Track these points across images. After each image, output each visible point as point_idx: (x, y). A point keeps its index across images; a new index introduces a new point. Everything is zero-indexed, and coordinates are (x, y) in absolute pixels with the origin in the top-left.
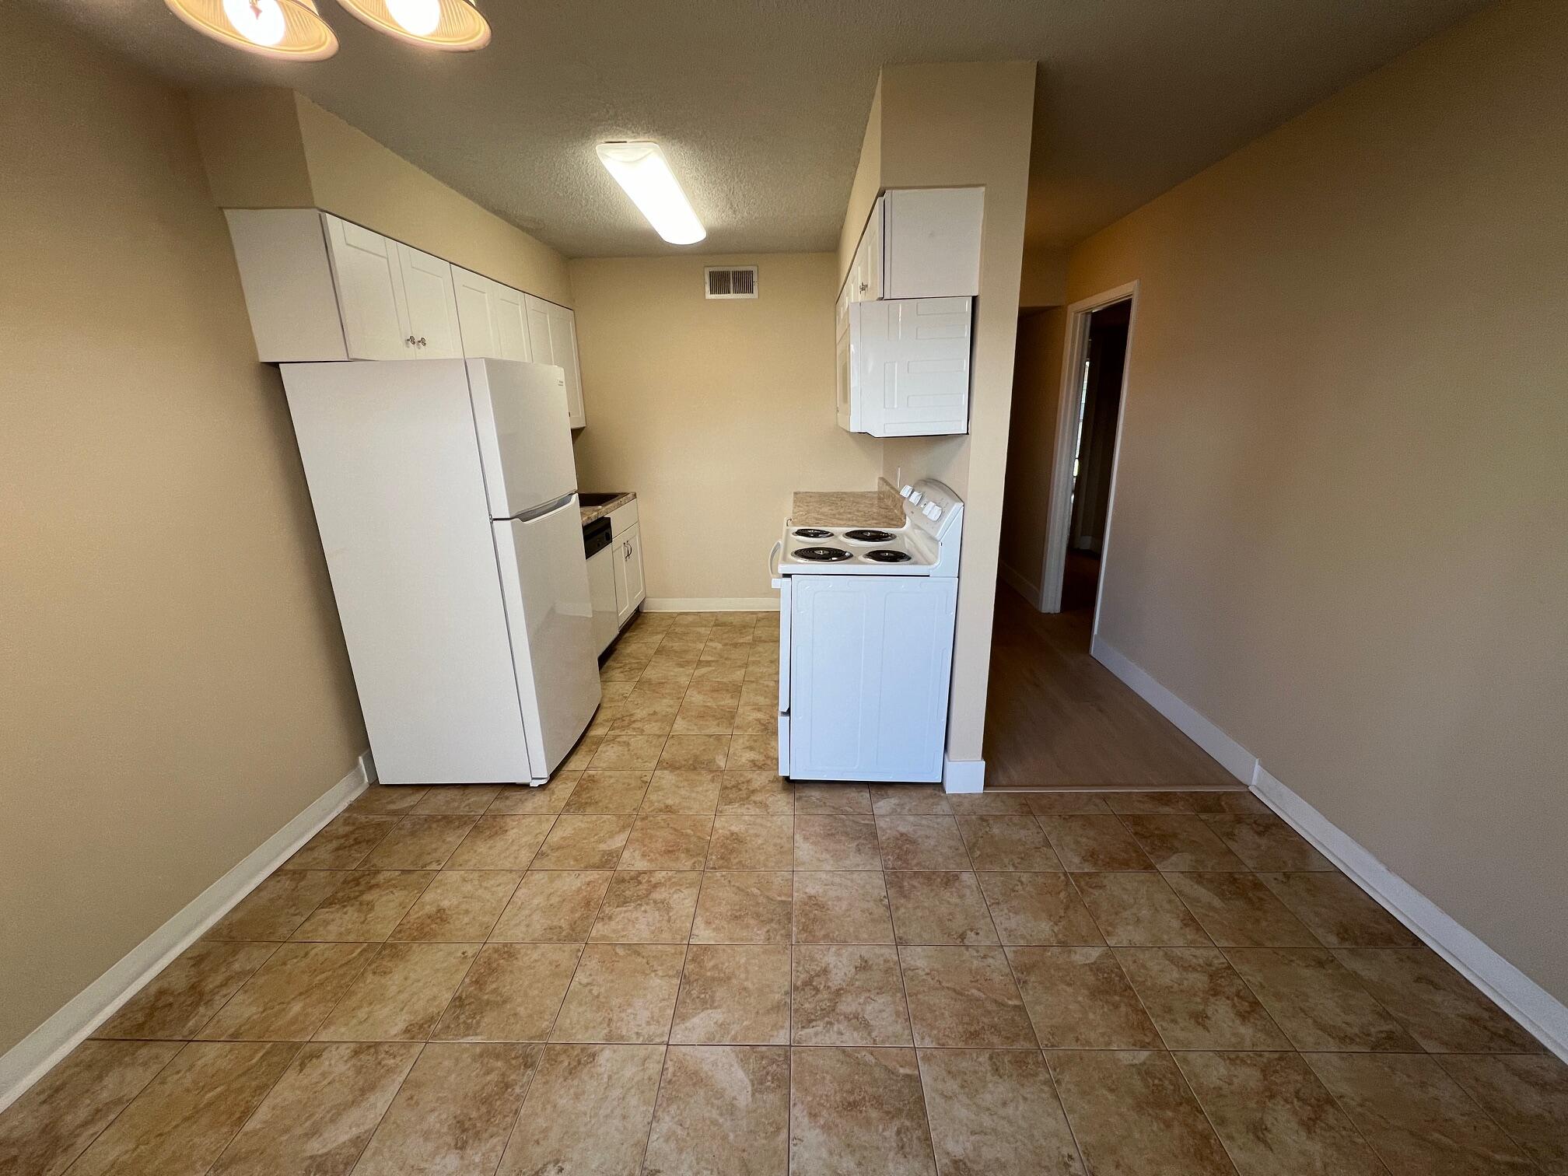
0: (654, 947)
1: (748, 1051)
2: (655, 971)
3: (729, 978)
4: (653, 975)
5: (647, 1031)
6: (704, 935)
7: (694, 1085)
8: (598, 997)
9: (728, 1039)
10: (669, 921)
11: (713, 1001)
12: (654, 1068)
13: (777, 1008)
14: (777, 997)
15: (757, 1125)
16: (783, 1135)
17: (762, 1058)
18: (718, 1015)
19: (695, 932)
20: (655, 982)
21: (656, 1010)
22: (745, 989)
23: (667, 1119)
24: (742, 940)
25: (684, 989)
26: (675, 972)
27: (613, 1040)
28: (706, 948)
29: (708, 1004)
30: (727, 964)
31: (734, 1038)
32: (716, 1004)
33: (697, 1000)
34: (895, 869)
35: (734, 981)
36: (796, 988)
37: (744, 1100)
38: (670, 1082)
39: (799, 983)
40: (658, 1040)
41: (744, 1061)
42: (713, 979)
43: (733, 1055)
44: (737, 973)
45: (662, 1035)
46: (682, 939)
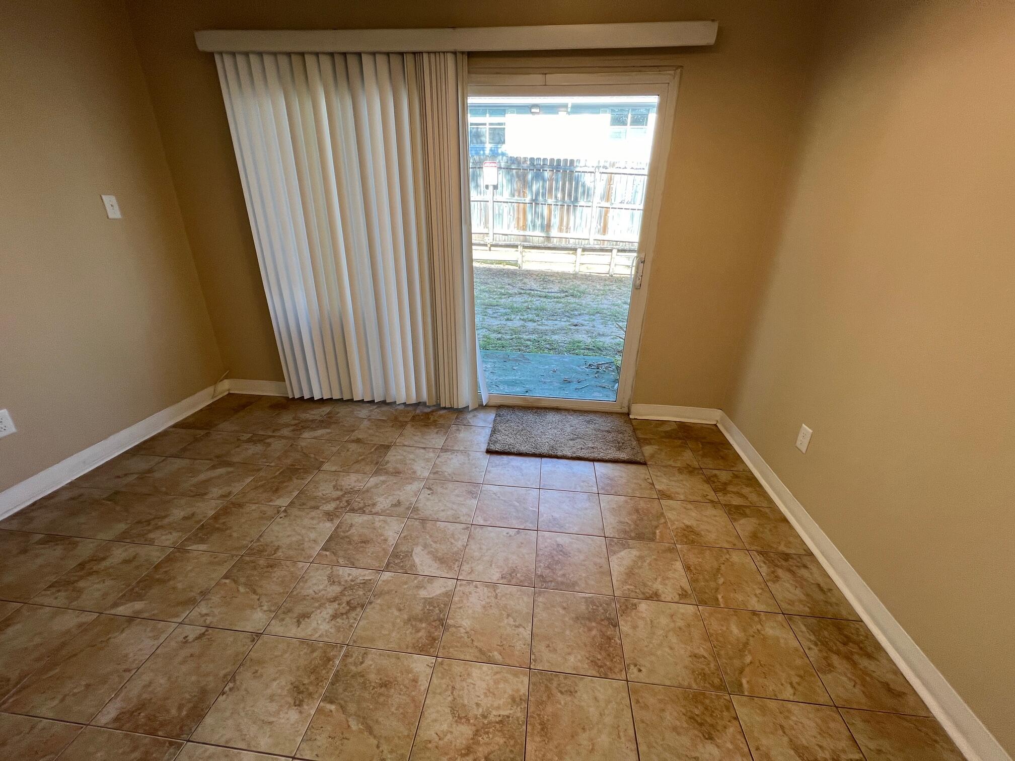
0: (468, 658)
1: (410, 570)
2: (466, 633)
3: (409, 620)
4: (468, 630)
5: (471, 588)
6: (421, 664)
7: (443, 558)
8: (508, 615)
9: (419, 578)
10: (453, 688)
11: (424, 603)
12: (466, 567)
13: (381, 594)
14: (379, 601)
15: (414, 540)
16: (403, 535)
17: (402, 566)
18: (423, 593)
19: (429, 671)
20: (466, 623)
21: (465, 601)
22: (400, 610)
23: (459, 546)
24: (388, 656)
25: (444, 615)
26: (450, 630)
27: (493, 586)
28: (422, 650)
29: (429, 602)
30: (408, 632)
31: (416, 578)
32: (423, 601)
33: (435, 605)
34: (171, 744)
35: (406, 617)
36: (362, 606)
37: (418, 550)
38: (457, 560)
39: (358, 610)
40: (464, 582)
41: (413, 566)
42: (421, 621)
43: (419, 569)
44: (402, 624)
45: (461, 585)
46: (442, 663)
